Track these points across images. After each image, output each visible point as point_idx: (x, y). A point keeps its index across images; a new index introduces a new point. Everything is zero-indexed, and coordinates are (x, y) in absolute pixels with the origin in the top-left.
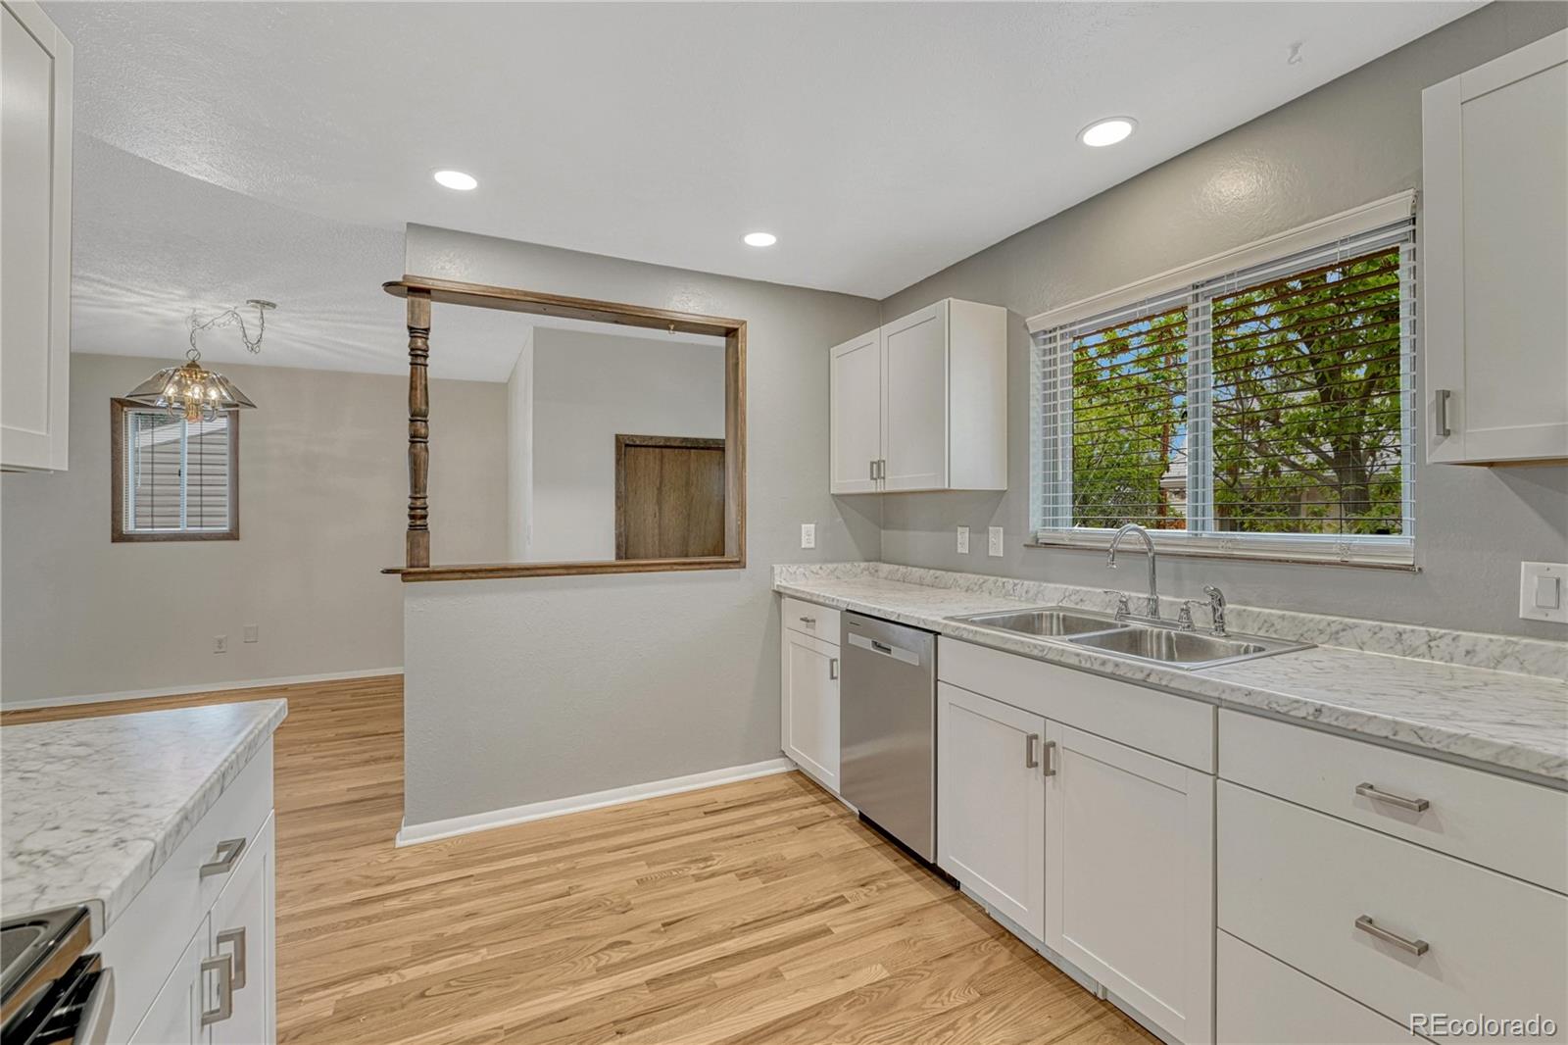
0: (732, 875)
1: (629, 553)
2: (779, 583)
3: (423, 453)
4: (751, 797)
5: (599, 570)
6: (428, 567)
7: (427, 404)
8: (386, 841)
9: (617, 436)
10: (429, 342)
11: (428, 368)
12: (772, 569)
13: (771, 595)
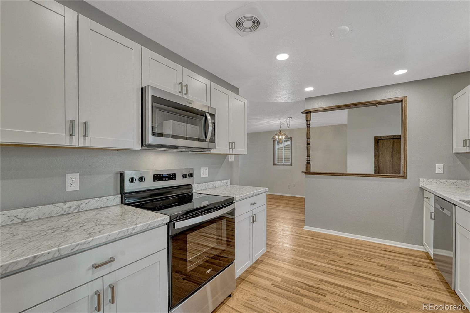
0: (377, 264)
1: (379, 171)
2: (422, 185)
3: (309, 147)
4: (402, 252)
5: (351, 175)
6: (310, 171)
7: (310, 136)
8: (302, 228)
9: (374, 137)
10: (311, 123)
11: (310, 129)
12: (419, 180)
13: (419, 189)
